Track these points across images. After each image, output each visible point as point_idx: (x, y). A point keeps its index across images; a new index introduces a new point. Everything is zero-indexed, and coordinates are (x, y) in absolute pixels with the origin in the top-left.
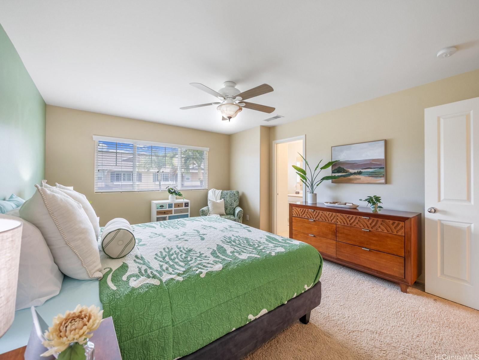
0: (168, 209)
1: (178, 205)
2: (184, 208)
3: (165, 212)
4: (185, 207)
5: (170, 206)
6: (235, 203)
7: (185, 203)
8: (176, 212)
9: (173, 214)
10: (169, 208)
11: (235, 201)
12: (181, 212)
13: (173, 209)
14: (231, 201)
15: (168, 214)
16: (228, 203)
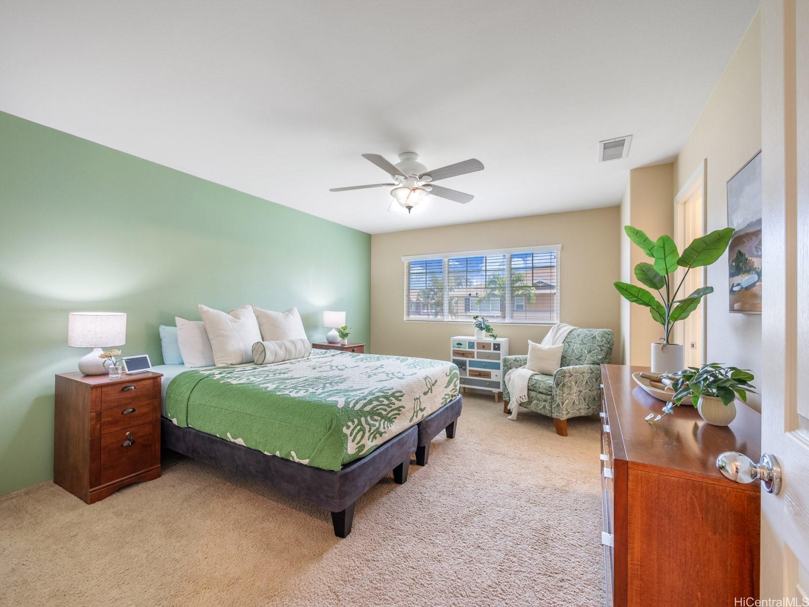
0: (467, 349)
1: (483, 346)
2: (492, 351)
3: (463, 354)
4: (494, 350)
5: (471, 345)
6: (588, 356)
7: (494, 344)
8: (480, 355)
9: (475, 359)
10: (469, 348)
11: (590, 352)
12: (488, 357)
13: (475, 350)
14: (581, 350)
15: (467, 357)
16: (574, 353)
